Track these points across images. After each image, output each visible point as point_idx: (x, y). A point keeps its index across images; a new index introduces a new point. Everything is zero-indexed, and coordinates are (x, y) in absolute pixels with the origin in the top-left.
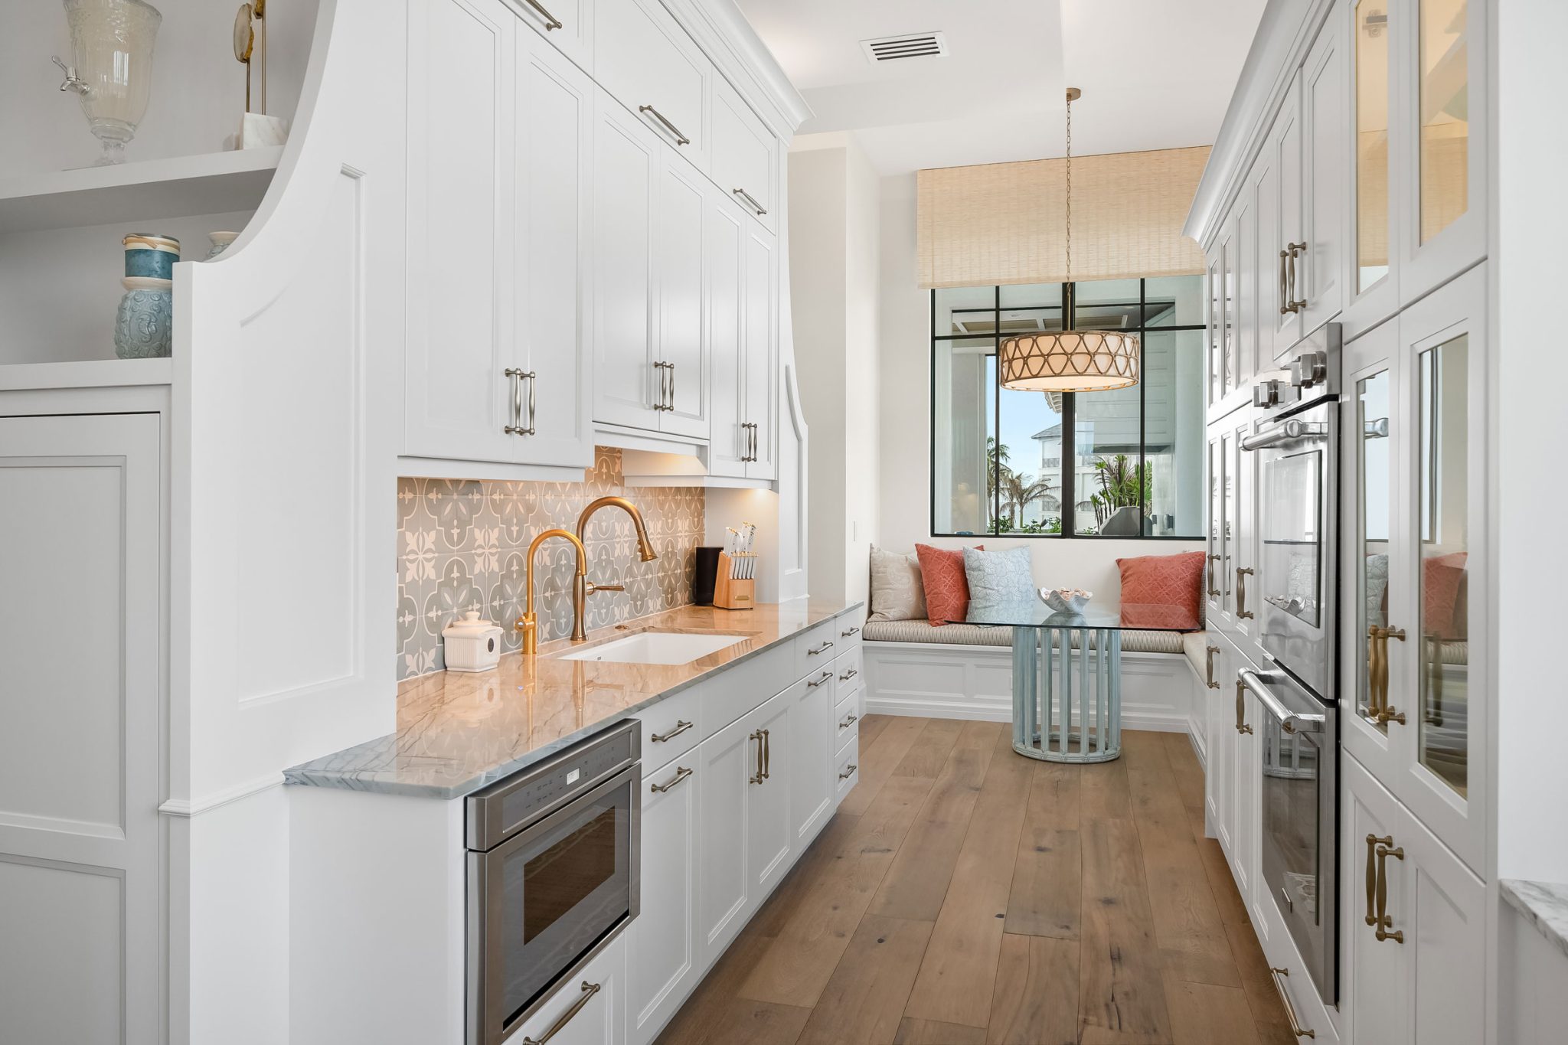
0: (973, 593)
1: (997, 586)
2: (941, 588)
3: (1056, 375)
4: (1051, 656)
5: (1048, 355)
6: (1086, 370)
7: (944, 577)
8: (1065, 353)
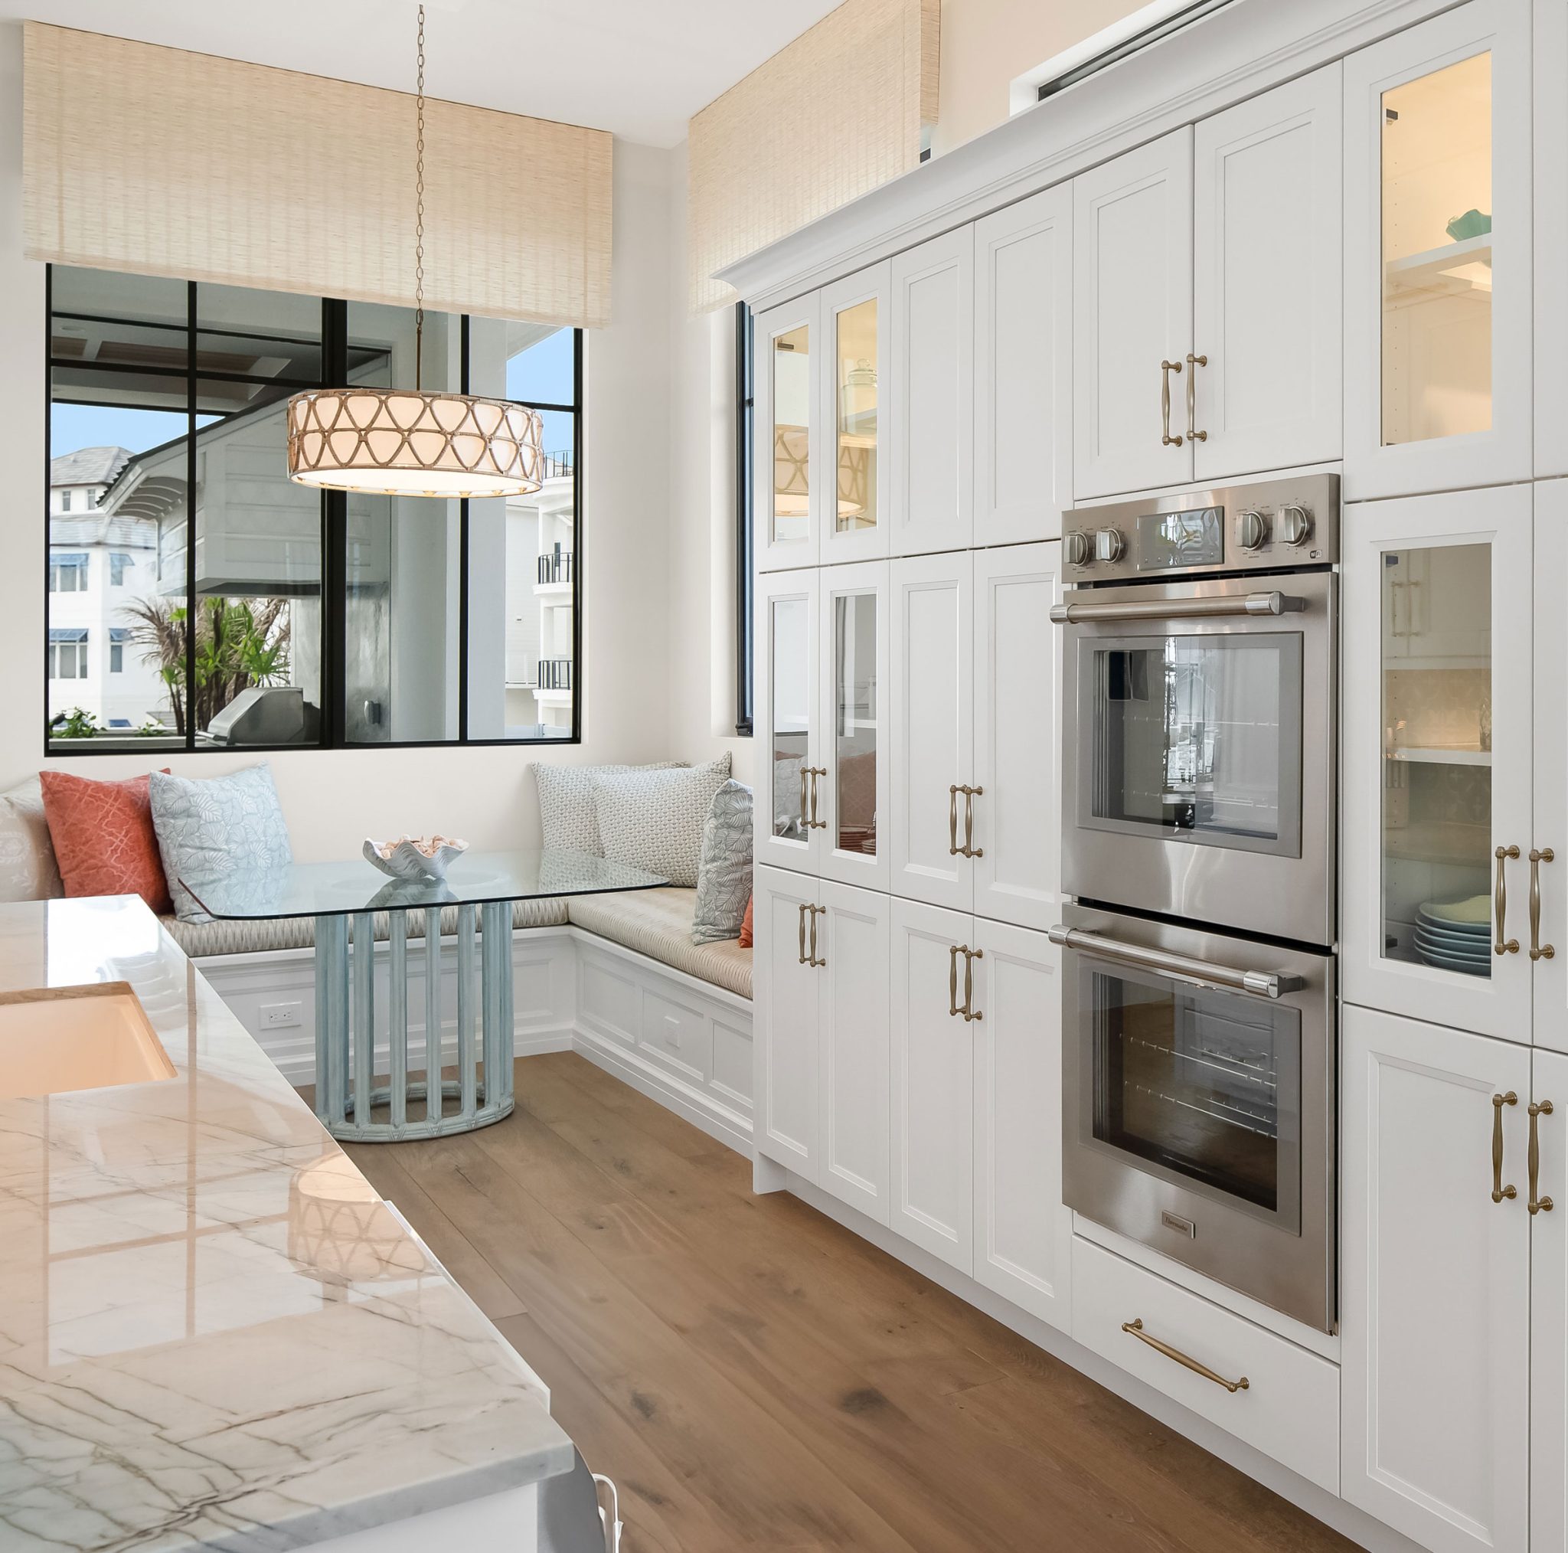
0: (175, 860)
1: (227, 842)
2: (105, 857)
3: (424, 467)
4: (372, 955)
5: (410, 431)
6: (477, 464)
7: (111, 834)
8: (441, 431)
